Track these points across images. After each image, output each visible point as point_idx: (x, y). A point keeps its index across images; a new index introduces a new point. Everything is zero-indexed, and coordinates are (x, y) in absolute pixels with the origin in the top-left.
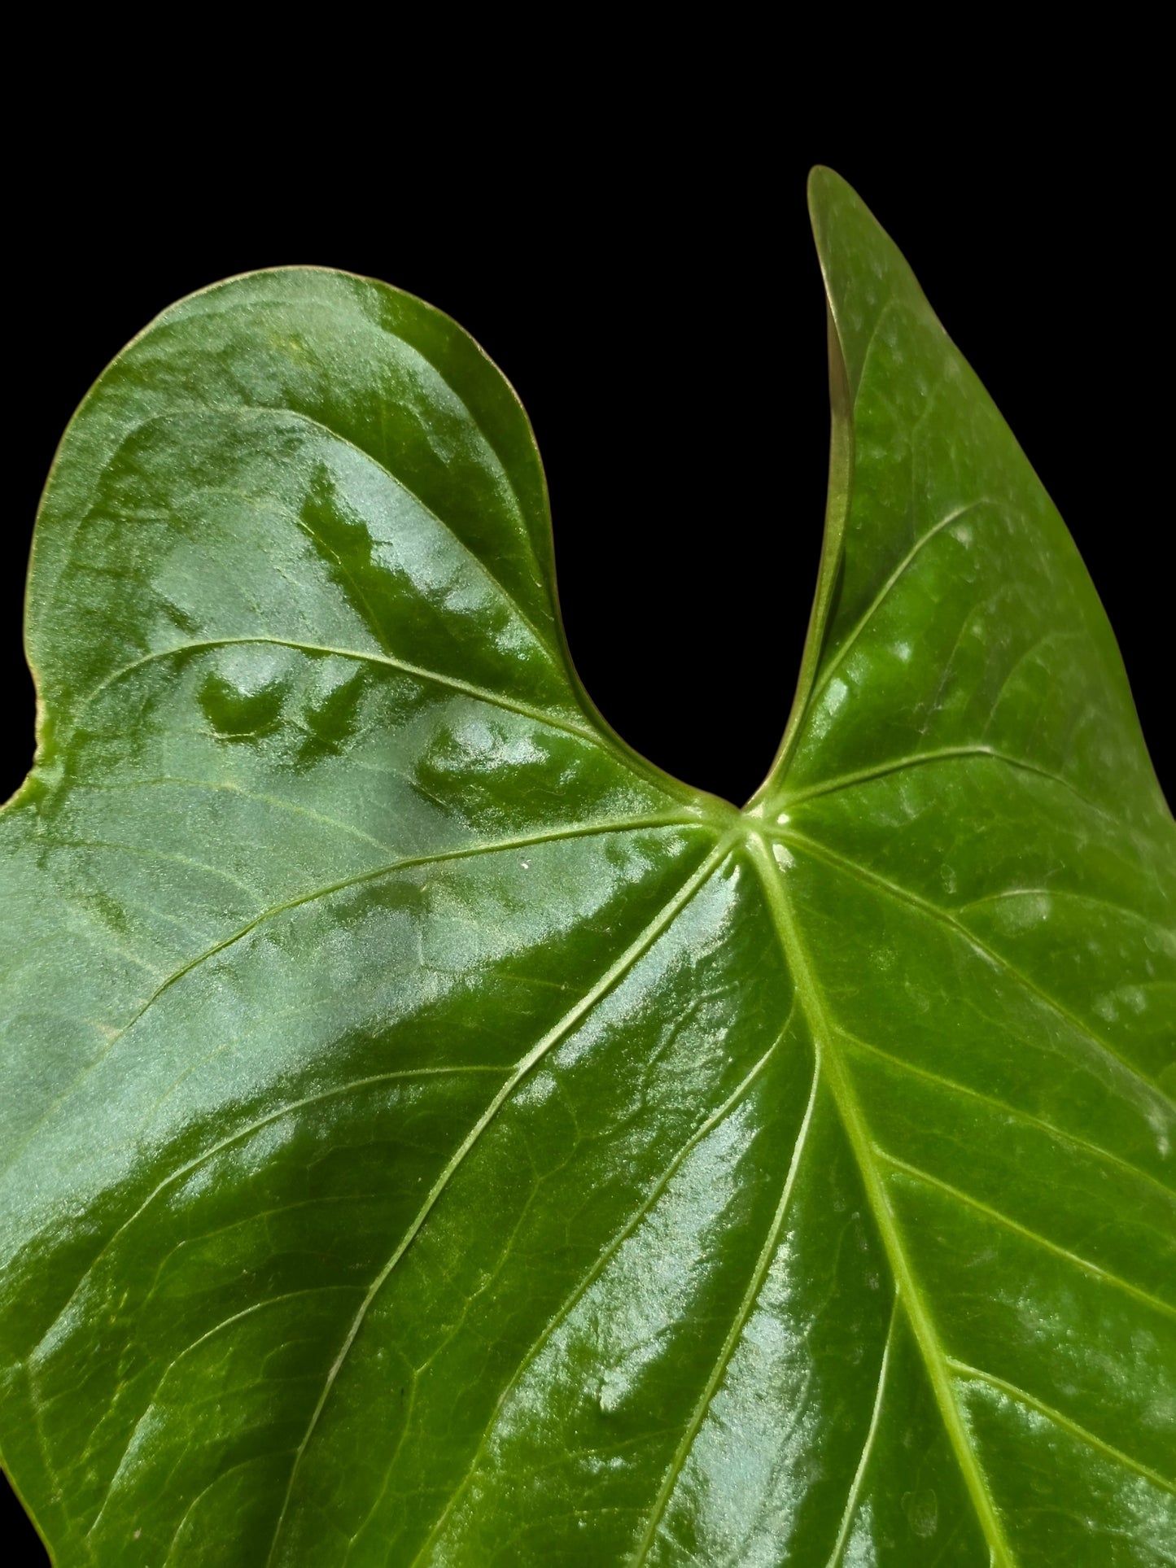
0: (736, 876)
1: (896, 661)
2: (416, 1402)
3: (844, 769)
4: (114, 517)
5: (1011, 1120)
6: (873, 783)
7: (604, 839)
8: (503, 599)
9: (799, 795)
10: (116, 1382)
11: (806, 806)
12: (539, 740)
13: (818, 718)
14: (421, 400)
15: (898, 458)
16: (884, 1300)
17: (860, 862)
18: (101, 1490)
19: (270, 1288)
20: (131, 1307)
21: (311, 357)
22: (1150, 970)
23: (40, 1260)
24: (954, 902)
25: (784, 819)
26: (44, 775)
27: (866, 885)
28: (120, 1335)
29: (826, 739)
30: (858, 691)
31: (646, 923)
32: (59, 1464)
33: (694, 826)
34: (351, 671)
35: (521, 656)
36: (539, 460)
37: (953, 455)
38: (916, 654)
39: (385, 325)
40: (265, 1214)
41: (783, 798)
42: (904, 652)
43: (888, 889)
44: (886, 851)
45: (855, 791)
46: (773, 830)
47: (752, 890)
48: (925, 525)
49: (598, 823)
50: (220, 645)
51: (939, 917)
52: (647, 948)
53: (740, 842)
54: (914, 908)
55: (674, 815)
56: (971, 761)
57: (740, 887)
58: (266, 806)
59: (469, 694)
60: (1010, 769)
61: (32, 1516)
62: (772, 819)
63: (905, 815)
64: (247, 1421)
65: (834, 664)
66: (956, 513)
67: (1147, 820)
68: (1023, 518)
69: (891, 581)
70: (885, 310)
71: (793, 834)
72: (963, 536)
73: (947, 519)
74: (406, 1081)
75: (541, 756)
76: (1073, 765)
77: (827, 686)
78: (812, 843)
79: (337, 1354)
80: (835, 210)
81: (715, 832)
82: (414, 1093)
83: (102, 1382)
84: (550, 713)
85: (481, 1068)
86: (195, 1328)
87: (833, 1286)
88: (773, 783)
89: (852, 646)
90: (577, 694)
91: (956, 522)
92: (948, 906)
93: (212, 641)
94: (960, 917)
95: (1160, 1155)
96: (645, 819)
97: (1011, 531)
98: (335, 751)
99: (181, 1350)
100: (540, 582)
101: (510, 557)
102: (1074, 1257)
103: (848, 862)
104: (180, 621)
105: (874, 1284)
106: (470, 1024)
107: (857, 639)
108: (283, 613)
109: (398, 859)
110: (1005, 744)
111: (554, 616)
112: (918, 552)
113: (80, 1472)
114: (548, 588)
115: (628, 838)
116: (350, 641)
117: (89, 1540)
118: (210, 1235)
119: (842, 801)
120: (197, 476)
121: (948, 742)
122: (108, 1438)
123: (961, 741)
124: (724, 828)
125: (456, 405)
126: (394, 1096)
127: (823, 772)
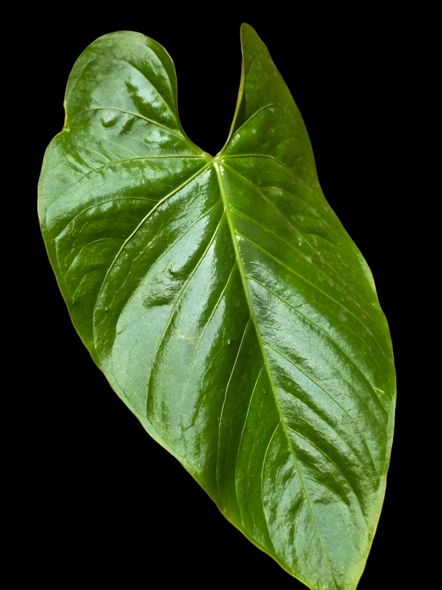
0: (210, 170)
1: (252, 133)
2: (133, 266)
3: (237, 153)
4: (84, 79)
5: (265, 230)
6: (244, 158)
7: (182, 159)
8: (166, 105)
9: (227, 157)
10: (72, 248)
11: (228, 159)
12: (170, 136)
13: (233, 141)
14: (152, 61)
15: (257, 89)
16: (234, 260)
17: (239, 173)
18: (67, 268)
19: (105, 236)
20: (76, 233)
21: (130, 50)
22: (306, 214)
23: (59, 220)
24: (259, 186)
25: (223, 161)
26: (66, 129)
27: (240, 178)
28: (74, 238)
29: (234, 146)
30: (243, 137)
31: (190, 177)
32: (60, 261)
33: (202, 159)
34: (132, 117)
35: (168, 118)
36: (176, 74)
37: (272, 92)
38: (257, 132)
39: (147, 45)
40: (105, 220)
41: (224, 156)
42: (254, 131)
43: (245, 180)
44: (245, 172)
45: (240, 159)
46: (220, 162)
47: (214, 173)
48: (263, 105)
49: (181, 155)
50: (104, 109)
51: (256, 188)
52: (189, 182)
53: (212, 164)
54: (250, 185)
55: (198, 156)
56: (268, 159)
57: (211, 172)
58: (111, 144)
59: (157, 125)
60: (277, 163)
61: (53, 269)
62: (220, 161)
63: (250, 166)
64: (98, 262)
65: (237, 131)
66: (271, 105)
67: (313, 186)
68: (289, 111)
69: (253, 116)
70: (258, 57)
71: (225, 164)
72: (272, 110)
73: (269, 105)
74: (136, 199)
75: (170, 139)
76: (295, 168)
77: (236, 135)
78: (228, 166)
79: (117, 253)
80: (248, 32)
81: (207, 161)
82: (138, 202)
83: (69, 247)
84: (174, 131)
85: (152, 200)
86: (89, 240)
87: (222, 254)
88: (221, 153)
89: (242, 128)
90: (180, 127)
91: (271, 106)
92: (258, 187)
93: (103, 108)
94: (260, 189)
95: (299, 245)
96: (192, 156)
97: (285, 113)
98: (126, 133)
99: (86, 245)
100: (174, 101)
101: (168, 96)
102: (276, 259)
103: (236, 172)
104: (96, 103)
105: (231, 256)
106: (151, 190)
107: (244, 127)
108: (118, 103)
109: (138, 157)
110: (277, 158)
111: (176, 109)
112: (260, 111)
113: (64, 263)
114: (175, 102)
115: (188, 159)
116: (132, 110)
117: (64, 277)
118: (94, 222)
119: (236, 160)
120: (103, 73)
121: (263, 153)
122: (70, 258)
123: (266, 153)
124: (209, 160)
125: (159, 63)
126: (134, 201)
127: (233, 153)
